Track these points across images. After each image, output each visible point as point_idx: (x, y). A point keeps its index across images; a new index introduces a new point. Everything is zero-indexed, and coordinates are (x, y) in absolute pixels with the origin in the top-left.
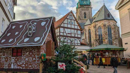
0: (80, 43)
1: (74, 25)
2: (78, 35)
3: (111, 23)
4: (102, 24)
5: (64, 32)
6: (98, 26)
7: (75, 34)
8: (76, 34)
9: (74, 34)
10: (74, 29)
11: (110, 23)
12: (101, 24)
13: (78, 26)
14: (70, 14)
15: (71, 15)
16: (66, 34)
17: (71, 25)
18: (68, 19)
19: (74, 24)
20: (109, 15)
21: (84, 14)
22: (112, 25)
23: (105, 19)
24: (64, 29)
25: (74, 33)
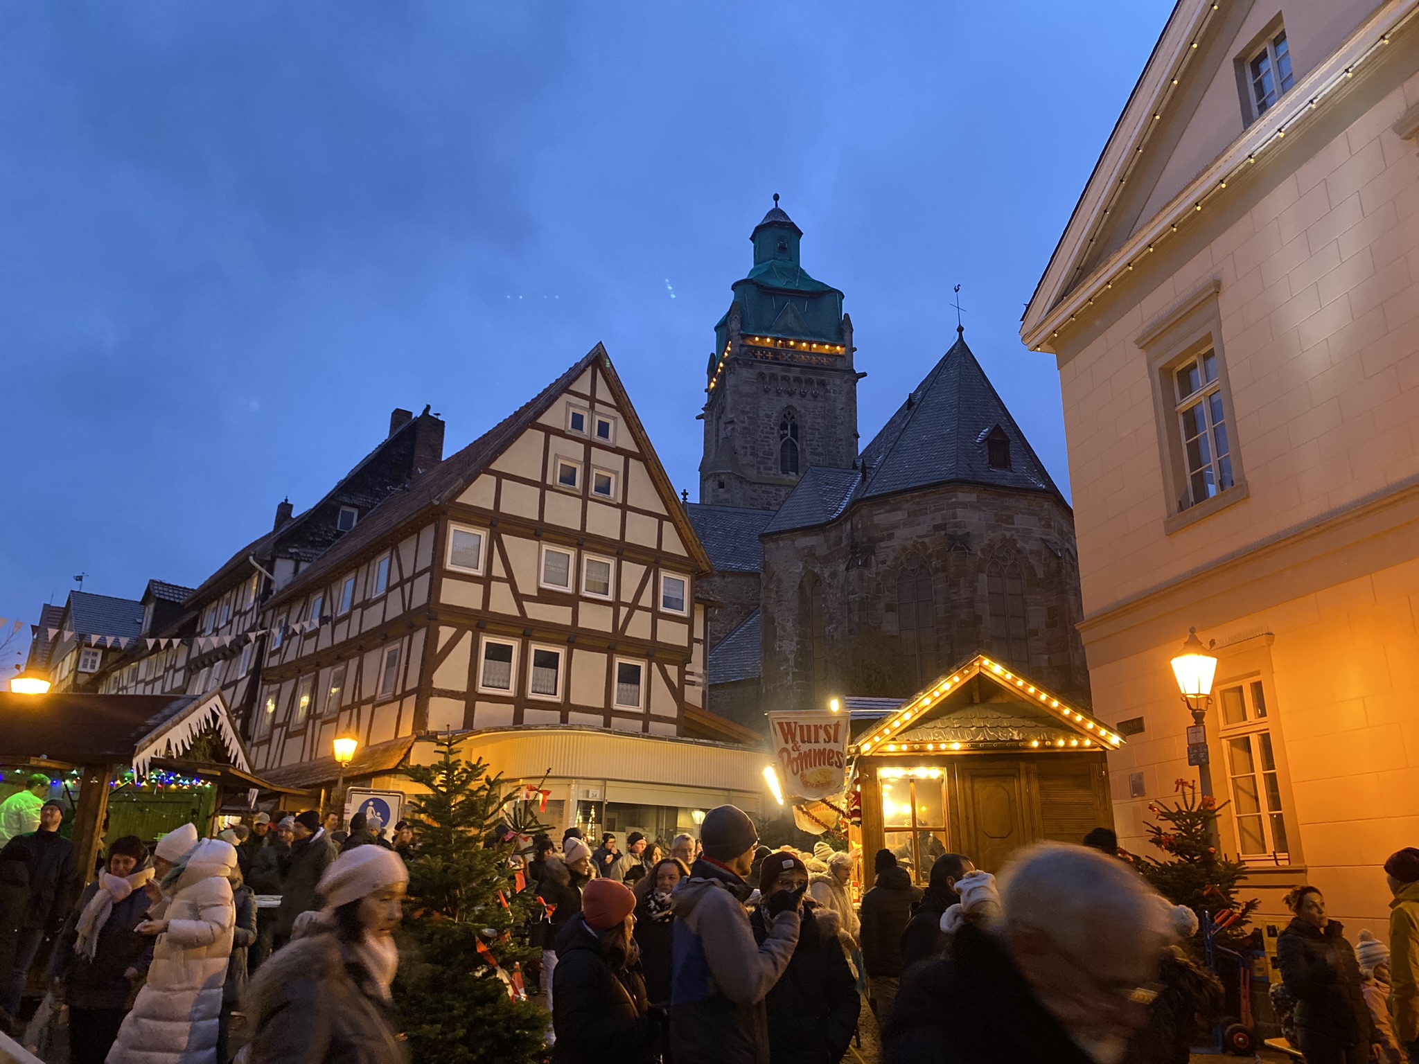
0: (674, 714)
1: (624, 507)
2: (656, 615)
3: (1021, 521)
4: (937, 528)
5: (498, 570)
6: (895, 543)
7: (624, 611)
8: (634, 606)
9: (616, 605)
10: (621, 550)
11: (1009, 520)
12: (922, 529)
13: (661, 518)
14: (583, 386)
15: (592, 399)
16: (519, 598)
17: (585, 498)
18: (549, 431)
19: (615, 493)
20: (1005, 443)
21: (784, 427)
22: (1028, 547)
23: (959, 483)
24: (495, 538)
25: (610, 597)
